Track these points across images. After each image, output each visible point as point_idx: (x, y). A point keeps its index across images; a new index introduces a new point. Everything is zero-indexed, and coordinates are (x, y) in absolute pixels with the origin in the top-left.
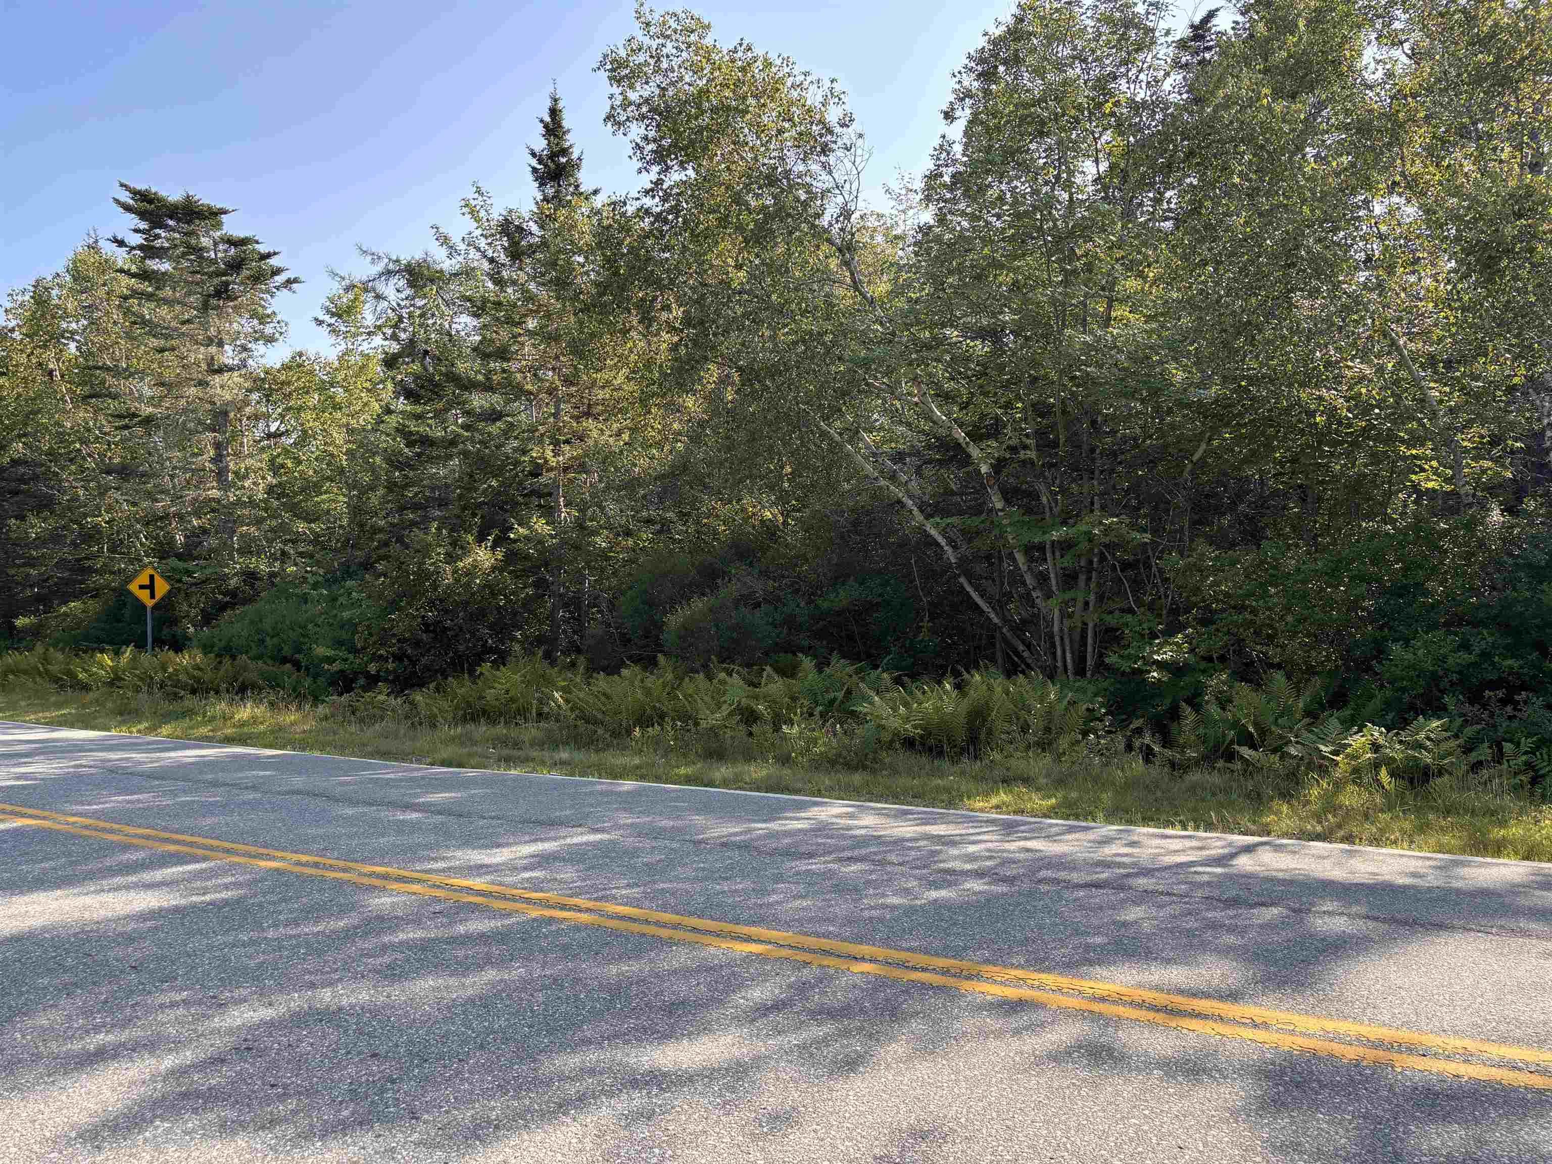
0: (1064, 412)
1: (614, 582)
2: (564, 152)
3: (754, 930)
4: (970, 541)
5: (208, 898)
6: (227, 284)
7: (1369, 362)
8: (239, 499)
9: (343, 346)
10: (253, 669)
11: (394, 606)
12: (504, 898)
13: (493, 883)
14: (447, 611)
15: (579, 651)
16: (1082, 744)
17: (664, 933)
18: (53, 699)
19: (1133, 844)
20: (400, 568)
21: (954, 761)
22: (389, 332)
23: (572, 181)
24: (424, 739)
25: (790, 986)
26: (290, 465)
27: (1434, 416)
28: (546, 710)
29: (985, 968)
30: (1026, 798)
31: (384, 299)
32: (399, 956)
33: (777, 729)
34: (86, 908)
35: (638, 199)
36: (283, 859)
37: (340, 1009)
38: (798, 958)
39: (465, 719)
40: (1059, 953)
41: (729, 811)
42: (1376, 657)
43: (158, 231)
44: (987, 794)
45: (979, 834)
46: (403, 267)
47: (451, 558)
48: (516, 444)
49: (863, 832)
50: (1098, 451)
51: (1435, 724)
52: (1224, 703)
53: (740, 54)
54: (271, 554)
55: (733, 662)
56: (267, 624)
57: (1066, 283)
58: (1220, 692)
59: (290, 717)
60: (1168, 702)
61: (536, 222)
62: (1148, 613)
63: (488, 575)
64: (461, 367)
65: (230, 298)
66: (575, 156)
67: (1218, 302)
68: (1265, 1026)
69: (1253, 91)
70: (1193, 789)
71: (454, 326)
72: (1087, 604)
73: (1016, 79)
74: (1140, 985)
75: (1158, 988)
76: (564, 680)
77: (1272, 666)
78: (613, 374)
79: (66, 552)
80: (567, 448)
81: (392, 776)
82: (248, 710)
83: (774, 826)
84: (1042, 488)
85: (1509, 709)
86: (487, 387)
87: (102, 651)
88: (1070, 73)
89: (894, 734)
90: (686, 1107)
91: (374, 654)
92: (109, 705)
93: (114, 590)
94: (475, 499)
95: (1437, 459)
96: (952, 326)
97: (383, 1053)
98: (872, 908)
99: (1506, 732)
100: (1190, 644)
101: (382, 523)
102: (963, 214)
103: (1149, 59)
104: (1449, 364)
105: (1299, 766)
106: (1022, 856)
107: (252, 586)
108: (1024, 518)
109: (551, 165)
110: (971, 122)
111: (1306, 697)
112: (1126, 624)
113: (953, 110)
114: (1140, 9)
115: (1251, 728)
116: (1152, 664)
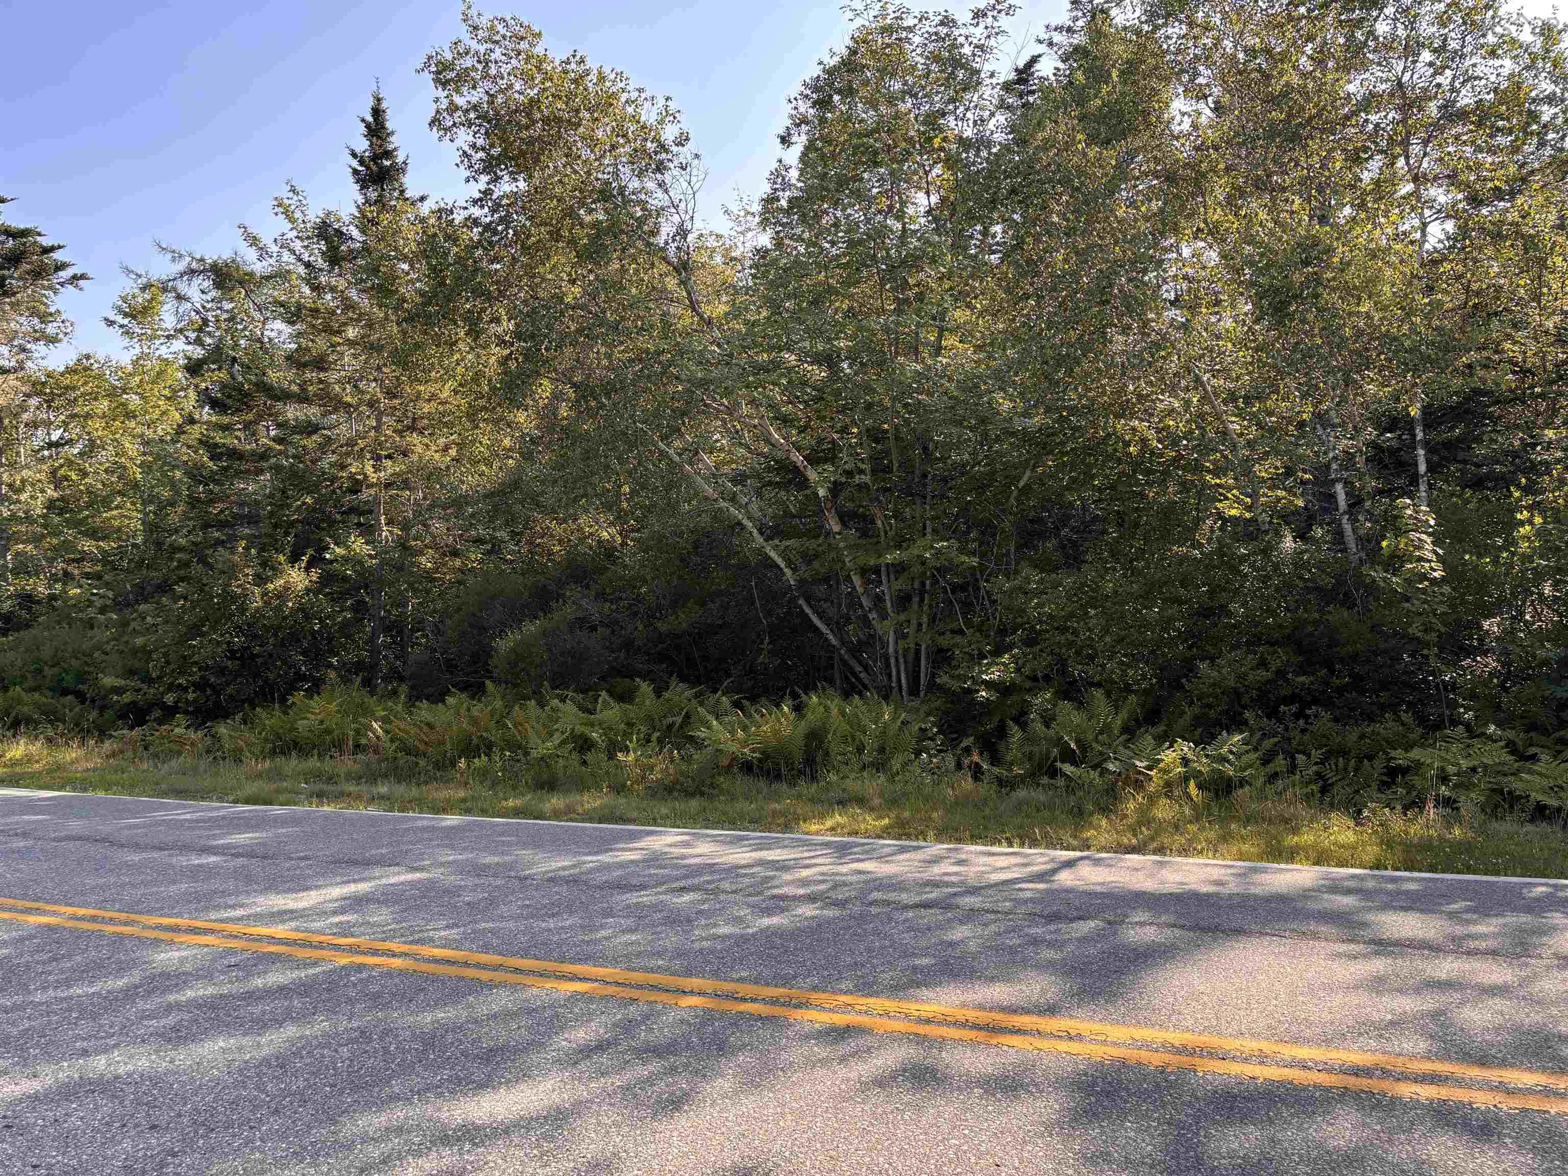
0: (897, 438)
1: (439, 605)
2: (388, 154)
3: (577, 968)
4: (809, 563)
6: (4, 278)
7: (1176, 397)
8: (14, 515)
9: (138, 350)
10: (29, 702)
11: (195, 630)
12: (311, 945)
13: (297, 930)
14: (255, 636)
15: (401, 679)
16: (916, 763)
17: (485, 976)
19: (960, 862)
20: (202, 591)
21: (792, 784)
22: (193, 336)
23: (397, 186)
24: (229, 774)
25: (615, 1025)
26: (74, 477)
27: (1234, 448)
28: (363, 741)
29: (814, 996)
30: (860, 818)
31: (187, 299)
32: (187, 1016)
33: (611, 756)
35: (466, 208)
36: (54, 913)
37: (117, 1077)
38: (624, 995)
39: (275, 752)
40: (888, 977)
41: (558, 844)
42: (1186, 676)
44: (822, 817)
45: (813, 857)
46: (207, 266)
47: (261, 580)
48: (333, 458)
49: (697, 860)
50: (930, 477)
51: (1237, 738)
52: (1048, 721)
53: (573, 66)
54: (52, 575)
55: (567, 688)
56: (46, 652)
57: (898, 311)
58: (1045, 711)
59: (71, 754)
60: (996, 719)
61: (357, 226)
62: (978, 634)
63: (302, 597)
64: (274, 376)
65: (5, 294)
66: (400, 159)
67: (1040, 334)
68: (1079, 1037)
69: (1069, 136)
70: (1019, 806)
71: (266, 333)
72: (920, 625)
73: (850, 108)
74: (964, 1005)
75: (981, 1007)
76: (384, 709)
77: (1093, 684)
78: (438, 386)
80: (389, 463)
81: (188, 816)
82: (22, 748)
83: (606, 858)
84: (875, 510)
85: (1301, 722)
86: (303, 398)
88: (903, 107)
89: (732, 759)
90: (500, 1161)
91: (172, 684)
94: (287, 516)
95: (1238, 489)
96: (788, 350)
97: (164, 1124)
98: (703, 939)
99: (1299, 745)
100: (1017, 663)
101: (182, 541)
102: (800, 239)
103: (975, 99)
104: (1248, 400)
105: (1117, 781)
106: (854, 878)
107: (29, 609)
108: (860, 541)
109: (374, 168)
110: (807, 148)
111: (1124, 714)
112: (956, 645)
113: (789, 134)
114: (967, 50)
115: (1073, 745)
116: (980, 684)
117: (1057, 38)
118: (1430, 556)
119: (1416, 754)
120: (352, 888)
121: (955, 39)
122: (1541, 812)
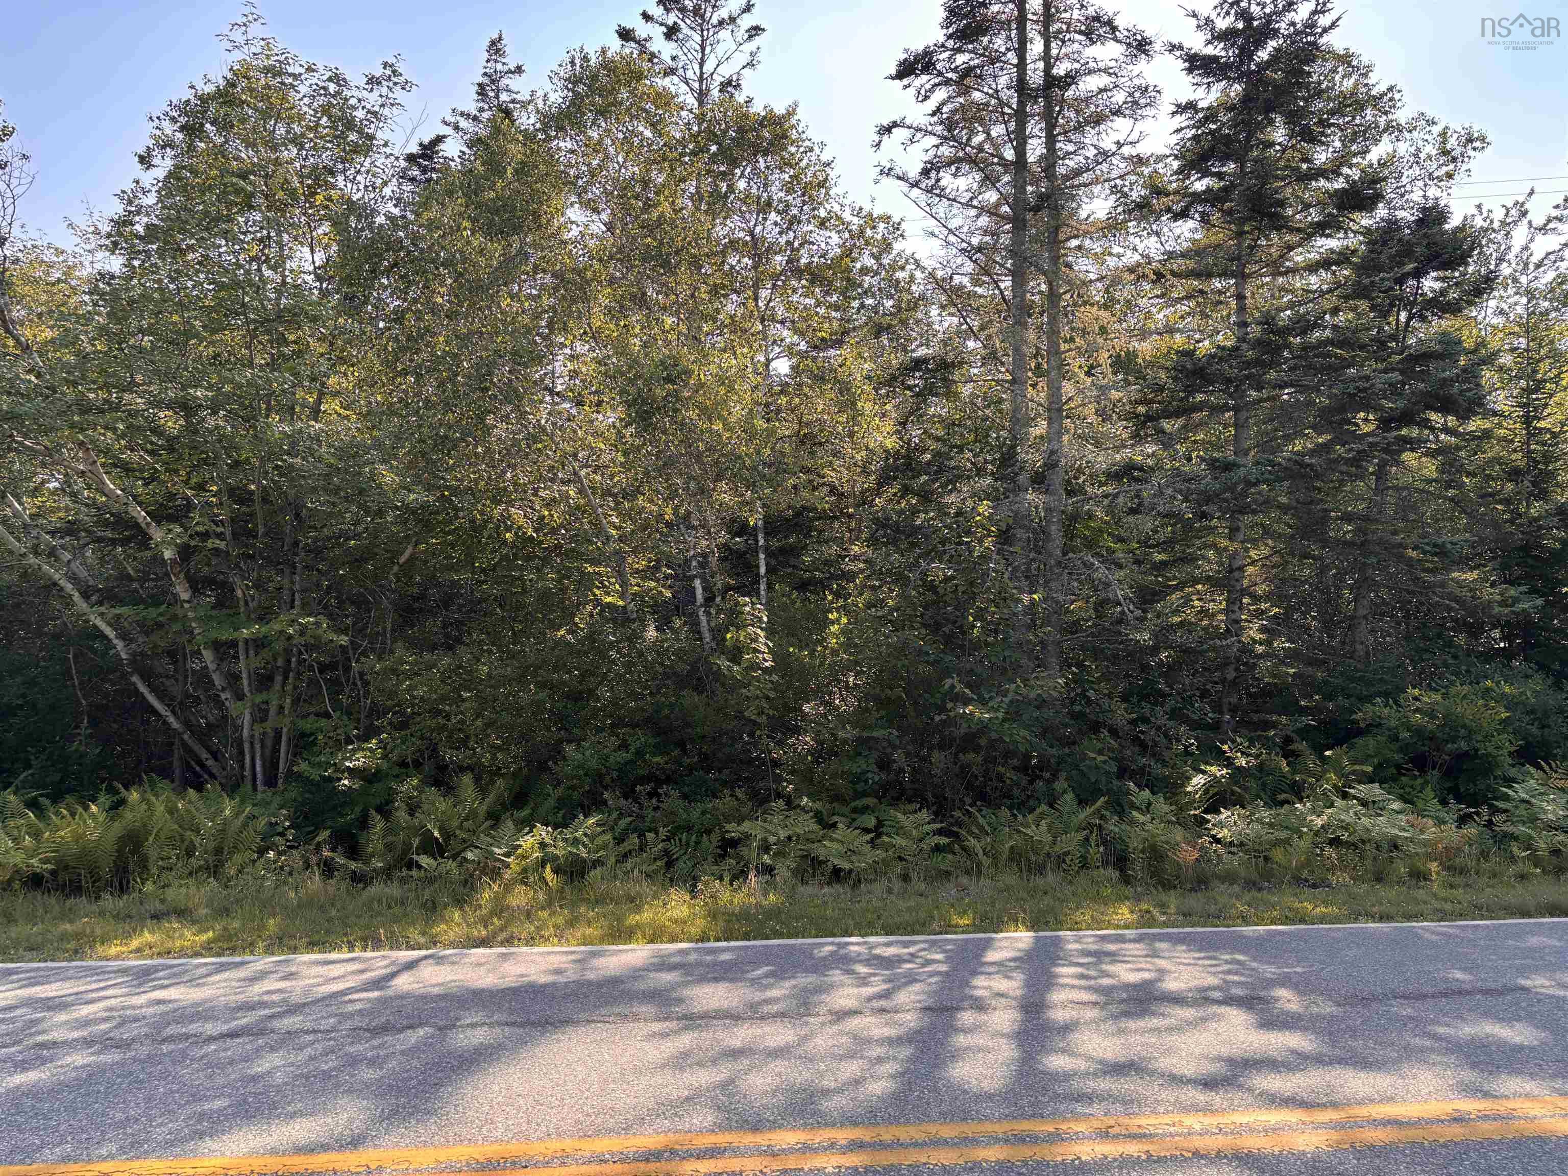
0: (265, 500)
4: (147, 634)
16: (260, 863)
19: (288, 977)
21: (94, 899)
29: (61, 1169)
30: (177, 934)
42: (553, 759)
45: (101, 989)
50: (301, 548)
51: (593, 820)
52: (412, 809)
57: (272, 367)
58: (410, 798)
60: (358, 809)
62: (345, 718)
68: (380, 1170)
69: (456, 221)
70: (370, 904)
72: (281, 708)
74: (252, 1153)
75: (274, 1152)
77: (463, 769)
84: (234, 578)
85: (654, 801)
88: (284, 155)
89: (14, 872)
99: (650, 823)
100: (384, 749)
103: (367, 164)
105: (474, 871)
106: (151, 1010)
108: (214, 613)
110: (170, 175)
111: (491, 798)
112: (320, 729)
113: (150, 156)
114: (360, 114)
115: (436, 834)
116: (343, 772)
117: (463, 123)
118: (763, 648)
119: (746, 826)
121: (346, 99)
122: (837, 875)
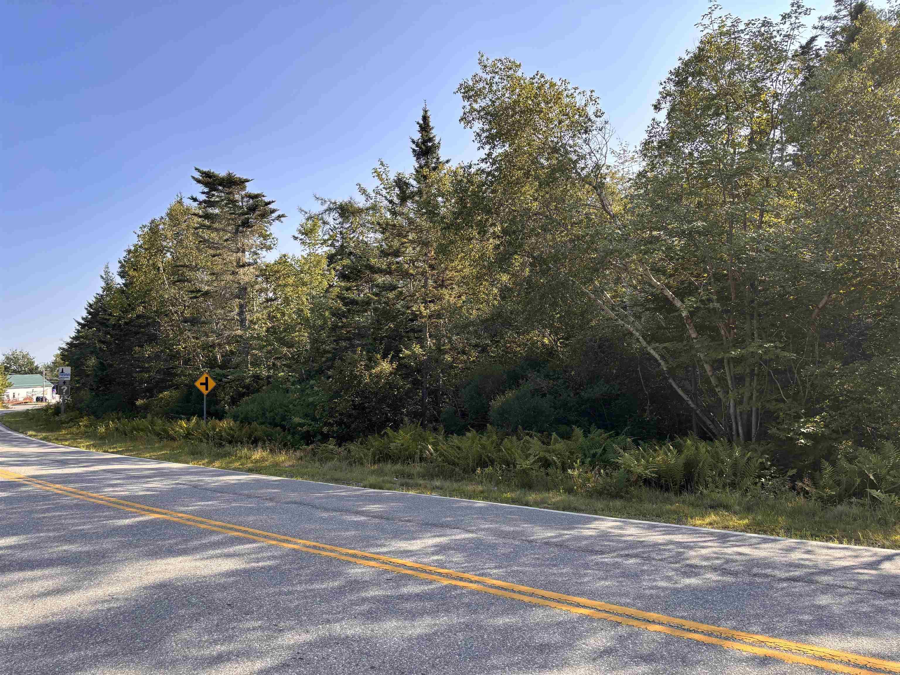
0: (733, 279)
1: (458, 381)
2: (430, 140)
3: (578, 599)
5: (261, 564)
6: (248, 219)
8: (252, 336)
9: (308, 251)
10: (260, 429)
11: (337, 394)
12: (425, 571)
13: (416, 562)
14: (366, 398)
15: (438, 421)
16: (759, 485)
17: (526, 599)
18: (157, 445)
19: (808, 552)
20: (340, 373)
21: (678, 494)
22: (330, 242)
23: (435, 155)
24: (357, 471)
25: (612, 638)
26: (279, 316)
28: (424, 456)
29: (736, 633)
30: (728, 518)
31: (328, 224)
32: (373, 606)
33: (564, 471)
34: (196, 567)
35: (478, 164)
36: (295, 543)
37: (347, 637)
38: (612, 619)
39: (380, 460)
40: (781, 626)
41: (544, 522)
43: (214, 192)
44: (703, 517)
45: (705, 541)
46: (338, 206)
47: (368, 368)
48: (403, 303)
49: (631, 538)
50: (756, 303)
52: (851, 460)
53: (536, 80)
55: (532, 430)
56: (268, 404)
58: (848, 453)
59: (282, 458)
60: (812, 458)
61: (415, 179)
62: (794, 402)
63: (388, 377)
64: (373, 261)
65: (249, 227)
66: (436, 142)
72: (751, 396)
73: (699, 83)
74: (843, 650)
75: (857, 652)
76: (433, 438)
79: (162, 365)
80: (432, 305)
81: (344, 494)
82: (259, 454)
83: (574, 532)
84: (721, 325)
86: (388, 272)
87: (181, 419)
89: (639, 476)
91: (326, 422)
92: (186, 449)
93: (186, 385)
94: (381, 334)
97: (377, 666)
98: (650, 588)
100: (824, 422)
101: (328, 348)
106: (738, 558)
107: (257, 382)
108: (711, 343)
109: (423, 147)
110: (671, 110)
112: (781, 409)
113: (659, 104)
114: (779, 39)
115: (872, 477)
116: (800, 435)
117: (827, 24)
120: (438, 540)
121: (771, 34)
